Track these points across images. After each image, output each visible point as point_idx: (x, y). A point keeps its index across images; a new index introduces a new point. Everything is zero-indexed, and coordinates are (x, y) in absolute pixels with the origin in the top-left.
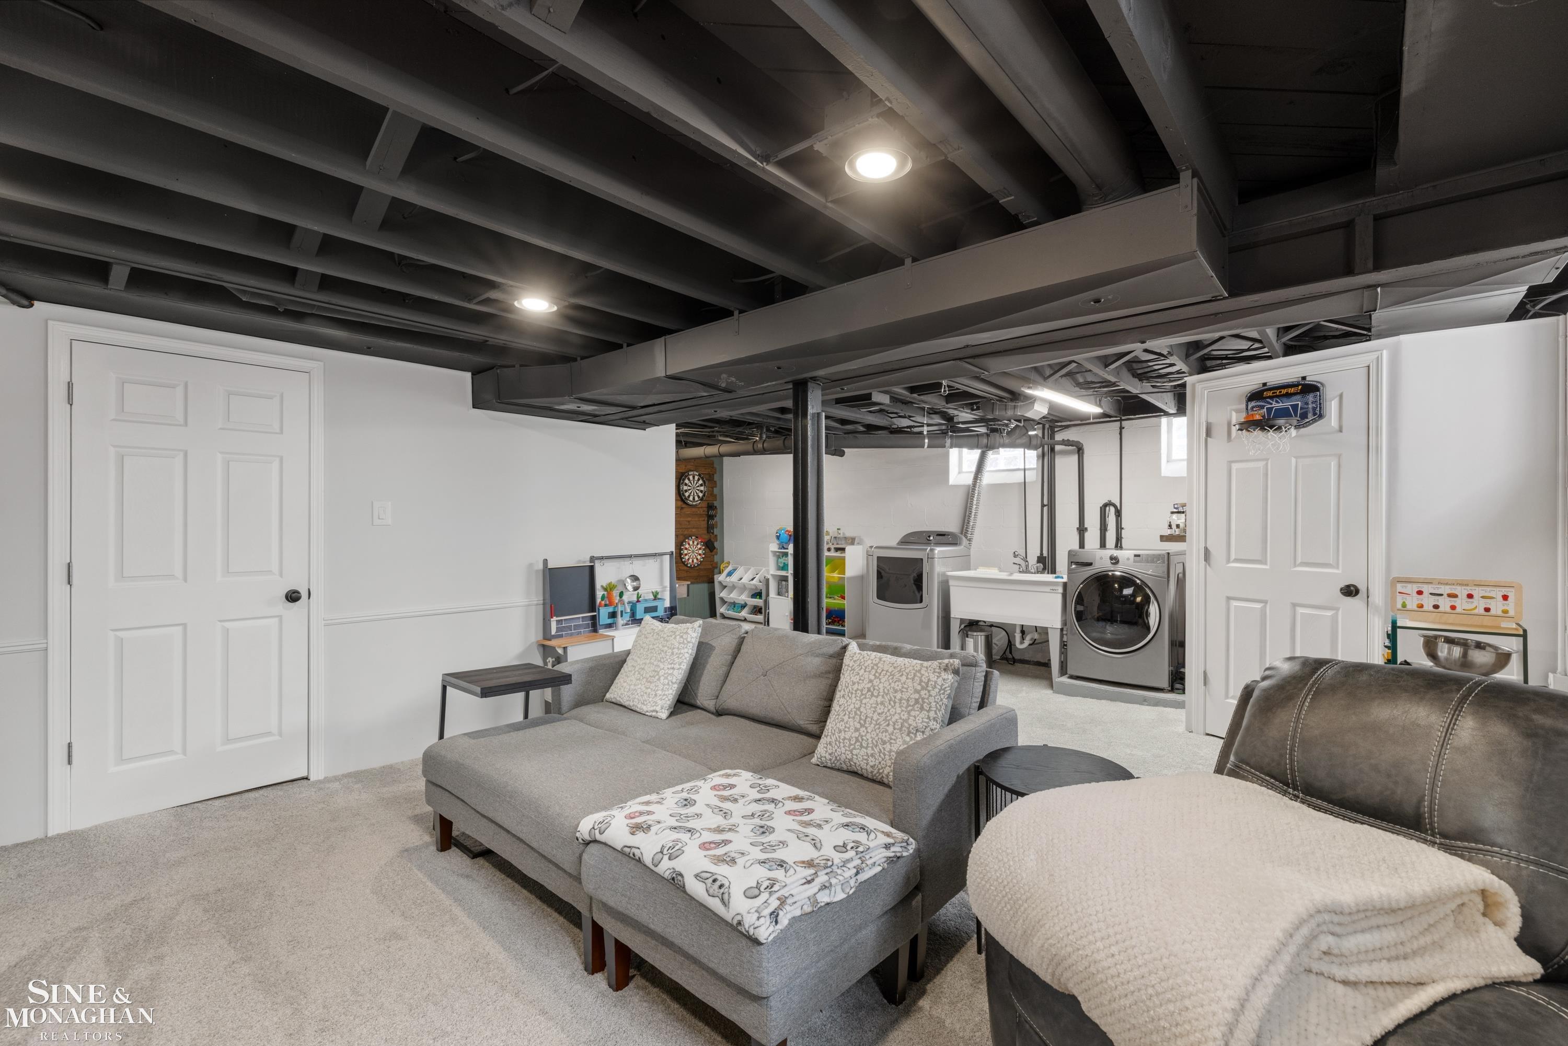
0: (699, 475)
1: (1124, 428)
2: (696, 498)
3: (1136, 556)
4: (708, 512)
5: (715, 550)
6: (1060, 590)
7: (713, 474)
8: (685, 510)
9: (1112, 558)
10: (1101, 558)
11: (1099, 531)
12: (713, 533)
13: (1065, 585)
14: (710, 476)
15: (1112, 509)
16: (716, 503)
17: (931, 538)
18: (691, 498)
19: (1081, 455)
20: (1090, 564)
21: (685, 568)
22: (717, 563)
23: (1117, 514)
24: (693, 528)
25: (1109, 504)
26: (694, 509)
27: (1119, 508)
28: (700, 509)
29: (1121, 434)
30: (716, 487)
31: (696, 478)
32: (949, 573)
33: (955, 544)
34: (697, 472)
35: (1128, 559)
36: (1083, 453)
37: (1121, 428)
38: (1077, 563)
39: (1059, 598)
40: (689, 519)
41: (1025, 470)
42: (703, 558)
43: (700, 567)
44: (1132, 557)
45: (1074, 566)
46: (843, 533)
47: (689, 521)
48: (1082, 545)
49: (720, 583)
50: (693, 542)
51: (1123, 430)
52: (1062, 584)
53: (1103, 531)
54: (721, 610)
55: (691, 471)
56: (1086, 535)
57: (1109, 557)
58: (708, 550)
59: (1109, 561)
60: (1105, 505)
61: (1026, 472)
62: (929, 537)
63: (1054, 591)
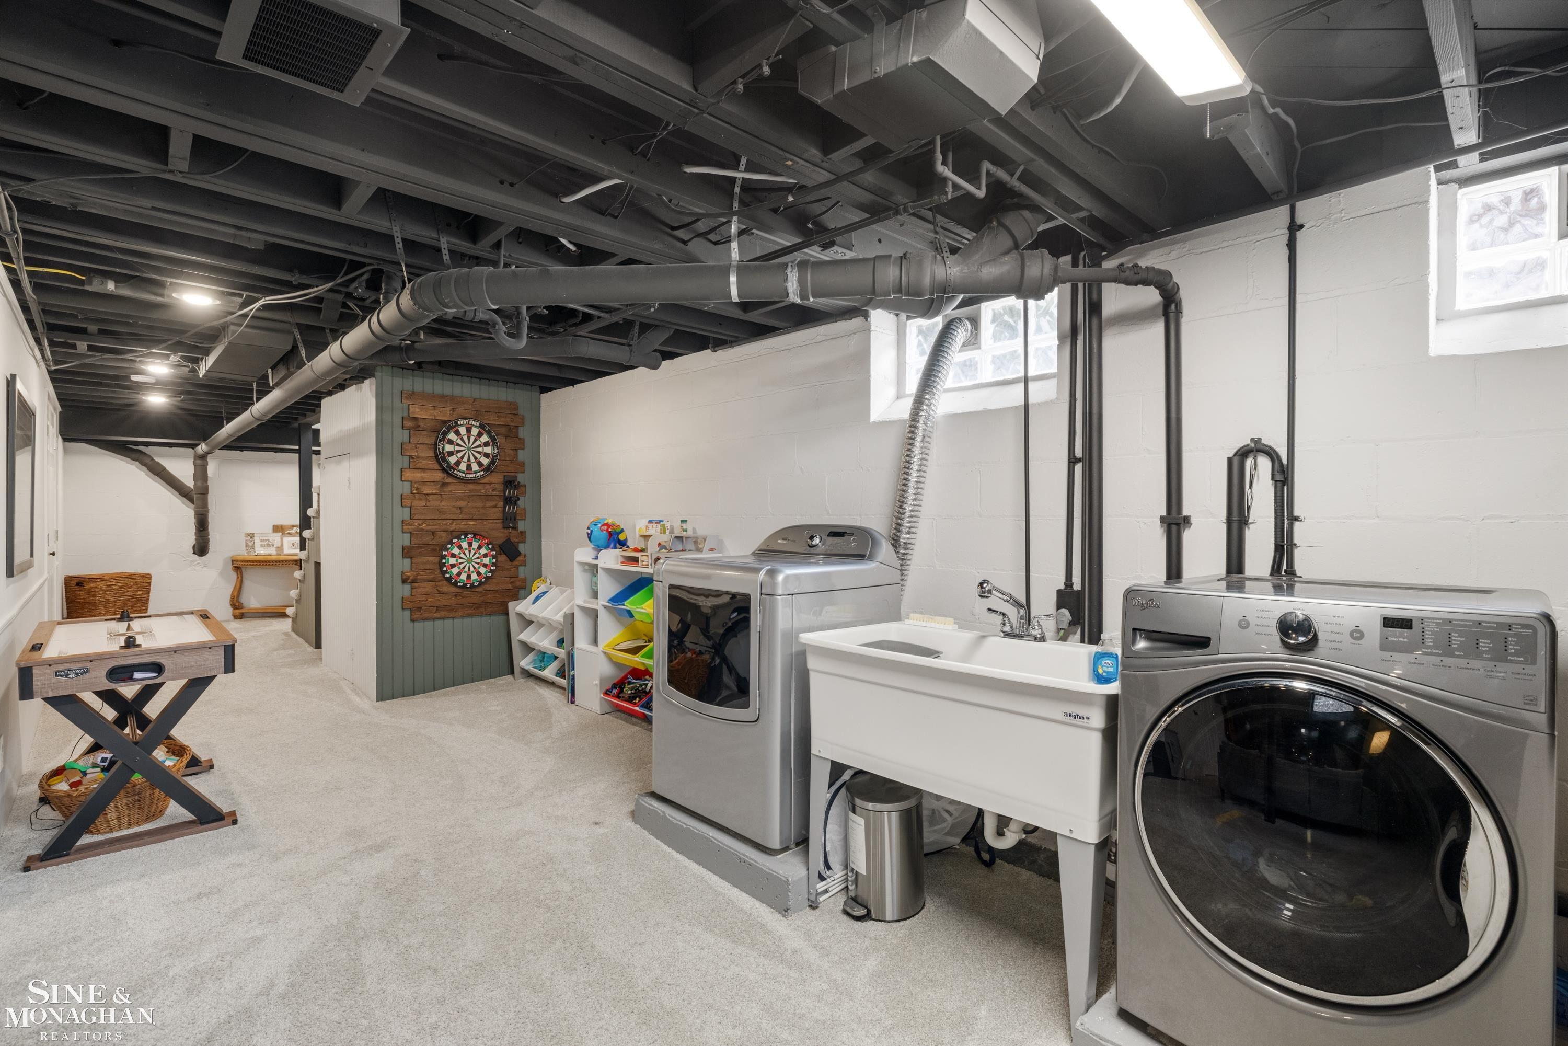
0: (482, 426)
1: (1301, 227)
2: (475, 467)
3: (1389, 623)
4: (505, 492)
5: (520, 558)
6: (1098, 719)
7: (517, 427)
8: (450, 488)
9: (1287, 627)
10: (1244, 624)
11: (1224, 527)
12: (515, 528)
13: (1112, 703)
14: (510, 430)
15: (1264, 463)
16: (521, 478)
17: (816, 541)
18: (463, 467)
19: (1172, 315)
20: (1202, 643)
21: (453, 589)
22: (524, 581)
23: (1279, 477)
24: (471, 519)
25: (1256, 448)
26: (471, 487)
27: (1285, 461)
28: (488, 486)
29: (1292, 245)
30: (523, 449)
31: (475, 431)
32: (808, 638)
33: (860, 557)
34: (475, 420)
35: (1357, 634)
36: (1179, 311)
37: (1294, 228)
38: (1151, 635)
39: (1093, 744)
40: (461, 504)
41: (1026, 380)
42: (491, 571)
43: (487, 587)
44: (1374, 629)
45: (1141, 644)
46: (694, 530)
47: (460, 508)
48: (1174, 571)
49: (520, 615)
50: (470, 544)
51: (1299, 235)
52: (1102, 702)
53: (1235, 526)
54: (525, 663)
55: (463, 418)
56: (1188, 536)
57: (1274, 623)
58: (503, 558)
59: (1276, 636)
60: (1243, 453)
61: (1031, 385)
62: (812, 538)
63: (1078, 721)
